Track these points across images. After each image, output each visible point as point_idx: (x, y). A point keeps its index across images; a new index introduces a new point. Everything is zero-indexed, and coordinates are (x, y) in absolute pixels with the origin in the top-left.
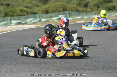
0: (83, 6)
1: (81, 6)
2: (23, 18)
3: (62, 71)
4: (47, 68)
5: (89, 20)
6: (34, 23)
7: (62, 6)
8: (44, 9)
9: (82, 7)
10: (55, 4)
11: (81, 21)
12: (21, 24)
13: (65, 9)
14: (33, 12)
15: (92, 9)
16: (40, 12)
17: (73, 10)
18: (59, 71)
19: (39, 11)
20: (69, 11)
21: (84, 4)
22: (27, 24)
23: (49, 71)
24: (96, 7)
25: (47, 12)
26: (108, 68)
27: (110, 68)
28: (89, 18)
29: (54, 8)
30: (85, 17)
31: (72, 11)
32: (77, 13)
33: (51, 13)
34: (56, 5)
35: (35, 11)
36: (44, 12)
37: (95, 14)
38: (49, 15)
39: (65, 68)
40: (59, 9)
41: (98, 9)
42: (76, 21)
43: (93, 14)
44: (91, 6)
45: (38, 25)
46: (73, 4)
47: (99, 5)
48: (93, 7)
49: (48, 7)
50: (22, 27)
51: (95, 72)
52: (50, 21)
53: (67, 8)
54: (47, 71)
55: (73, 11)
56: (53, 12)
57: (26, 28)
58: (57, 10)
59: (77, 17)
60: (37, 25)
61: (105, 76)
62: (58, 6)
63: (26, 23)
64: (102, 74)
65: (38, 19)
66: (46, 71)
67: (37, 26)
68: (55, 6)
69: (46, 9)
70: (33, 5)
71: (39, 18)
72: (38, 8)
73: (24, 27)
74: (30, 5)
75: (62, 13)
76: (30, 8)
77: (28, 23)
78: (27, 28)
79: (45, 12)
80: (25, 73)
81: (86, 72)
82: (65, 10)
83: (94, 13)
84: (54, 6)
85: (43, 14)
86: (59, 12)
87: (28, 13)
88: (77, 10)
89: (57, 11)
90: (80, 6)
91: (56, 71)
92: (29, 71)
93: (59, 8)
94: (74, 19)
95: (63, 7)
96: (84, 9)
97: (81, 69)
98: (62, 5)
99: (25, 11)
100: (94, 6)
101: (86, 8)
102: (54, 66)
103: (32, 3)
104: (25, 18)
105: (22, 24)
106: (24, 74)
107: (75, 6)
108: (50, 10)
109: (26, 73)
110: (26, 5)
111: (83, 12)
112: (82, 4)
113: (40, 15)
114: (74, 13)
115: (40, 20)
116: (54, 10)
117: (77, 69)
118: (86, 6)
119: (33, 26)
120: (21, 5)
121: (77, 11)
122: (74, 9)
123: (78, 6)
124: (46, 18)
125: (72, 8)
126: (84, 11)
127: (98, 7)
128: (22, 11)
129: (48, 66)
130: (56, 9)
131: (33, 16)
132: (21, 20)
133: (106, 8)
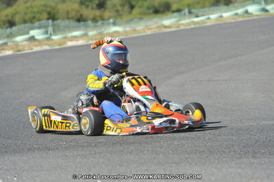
0: (94, 6)
1: (90, 7)
7: (44, 8)
8: (3, 18)
9: (93, 8)
10: (29, 4)
13: (52, 15)
15: (117, 11)
17: (70, 16)
21: (97, 2)
24: (127, 8)
25: (11, 24)
29: (26, 14)
31: (68, 18)
34: (32, 7)
36: (4, 23)
37: (115, 24)
38: (8, 30)
40: (37, 16)
41: (130, 12)
44: (114, 6)
47: (133, 3)
48: (119, 8)
49: (14, 12)
53: (58, 12)
55: (72, 18)
56: (25, 22)
58: (34, 18)
62: (35, 10)
68: (30, 9)
69: (9, 18)
79: (7, 25)
84: (27, 8)
88: (81, 15)
89: (34, 21)
90: (87, 7)
93: (38, 12)
95: (49, 9)
96: (98, 13)
98: (46, 6)
100: (122, 5)
101: (102, 9)
107: (76, 6)
108: (17, 19)
116: (27, 18)
118: (101, 6)
122: (74, 14)
123: (83, 7)
125: (68, 13)
126: (98, 18)
127: (132, 7)
130: (33, 15)
133: (148, 8)
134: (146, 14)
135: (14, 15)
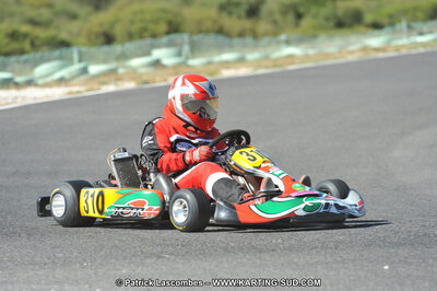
0: (243, 13)
1: (235, 15)
2: (18, 62)
3: (172, 257)
4: (117, 247)
5: (267, 67)
6: (62, 81)
7: (163, 15)
8: (96, 29)
9: (239, 17)
10: (136, 7)
11: (237, 68)
12: (12, 85)
13: (174, 26)
14: (53, 38)
15: (275, 22)
16: (83, 39)
17: (204, 27)
18: (159, 257)
19: (79, 35)
20: (191, 34)
21: (245, 7)
22: (36, 85)
23: (125, 258)
24: (291, 17)
25: (109, 39)
26: (342, 242)
27: (351, 242)
28: (266, 58)
29: (132, 22)
30: (252, 56)
31: (200, 32)
32: (221, 38)
33: (122, 43)
34: (142, 12)
35: (64, 36)
36: (97, 38)
37: (288, 43)
38: (117, 48)
39: (183, 246)
40: (151, 27)
41: (297, 25)
42: (217, 72)
43: (278, 43)
44: (271, 13)
45: (78, 89)
46: (204, 5)
47: (302, 10)
48: (278, 17)
50: (16, 98)
51: (295, 260)
52: (121, 71)
53: (183, 21)
54: (117, 259)
55: (207, 32)
56: (130, 37)
57: (32, 102)
58: (145, 29)
59: (219, 54)
60: (75, 89)
61: (331, 273)
62: (148, 17)
63: (30, 83)
64: (319, 267)
65: (77, 66)
66: (113, 261)
67: (71, 93)
68: (139, 16)
69: (106, 28)
70: (57, 14)
71: (80, 61)
72: (74, 26)
73: (24, 98)
74: (45, 14)
75: (165, 39)
76: (45, 24)
77: (40, 82)
78: (35, 98)
79: (102, 39)
80: (32, 270)
81: (260, 258)
82: (174, 28)
83: (283, 37)
84: (135, 14)
85: (95, 45)
86: (154, 36)
87: (37, 42)
88: (221, 28)
89: (146, 34)
90: (230, 13)
91: (148, 261)
92: (47, 261)
93: (151, 21)
94: (210, 63)
95: (170, 17)
96: (247, 24)
97: (241, 249)
98: (164, 11)
99: (25, 36)
100: (285, 11)
101: (254, 19)
102: (142, 240)
103: (50, 6)
104: (26, 62)
105: (17, 86)
106: (31, 273)
107: (213, 12)
108: (118, 31)
109: (37, 267)
110: (31, 13)
111: (241, 35)
112: (238, 5)
113: (84, 49)
114: (211, 38)
115: (84, 71)
116: (135, 28)
117: (226, 250)
118: (253, 12)
119: (58, 93)
120: (11, 15)
121: (220, 31)
122: (208, 25)
123: (224, 15)
124: (105, 61)
125: (200, 23)
126: (248, 33)
127: (299, 16)
128: (14, 36)
129: (120, 241)
130: (143, 25)
131: (57, 53)
132: (12, 71)
133: (327, 19)
134: (323, 28)
135: (113, 24)
